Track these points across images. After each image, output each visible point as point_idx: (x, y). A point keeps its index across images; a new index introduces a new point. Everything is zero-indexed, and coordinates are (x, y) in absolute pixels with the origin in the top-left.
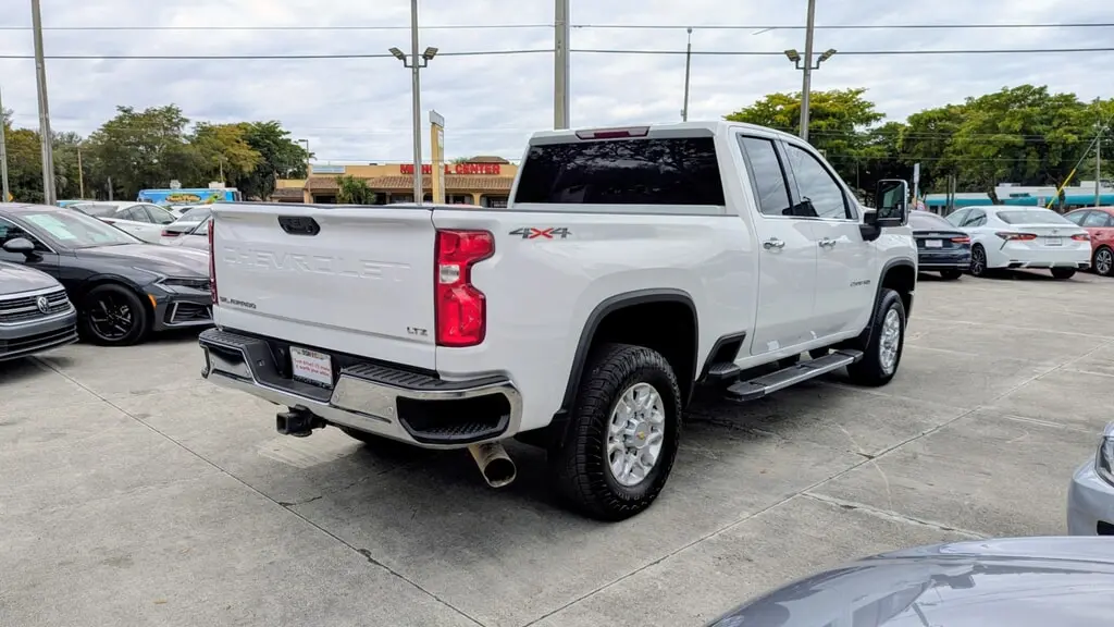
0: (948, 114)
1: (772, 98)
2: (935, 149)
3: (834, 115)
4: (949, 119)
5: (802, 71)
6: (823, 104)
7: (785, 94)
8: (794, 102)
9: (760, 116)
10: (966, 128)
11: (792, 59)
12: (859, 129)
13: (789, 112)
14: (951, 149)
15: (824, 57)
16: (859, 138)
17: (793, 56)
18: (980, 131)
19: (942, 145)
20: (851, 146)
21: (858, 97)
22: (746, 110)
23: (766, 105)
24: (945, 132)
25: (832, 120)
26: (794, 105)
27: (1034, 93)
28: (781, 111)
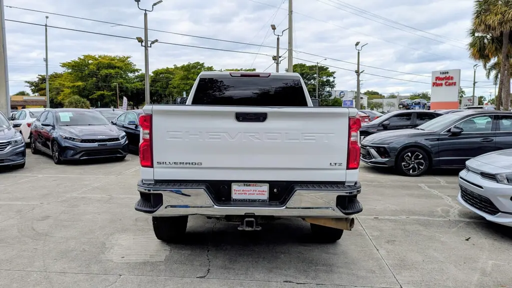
0: (167, 71)
1: (86, 57)
2: (165, 86)
3: (118, 68)
4: (169, 73)
5: (144, 47)
6: (113, 62)
7: (93, 55)
8: (98, 60)
9: (81, 65)
10: (177, 77)
11: (139, 42)
12: (131, 75)
13: (95, 64)
14: (171, 86)
15: (153, 43)
16: (130, 79)
17: (140, 40)
18: (182, 79)
19: (168, 84)
20: (127, 83)
21: (129, 59)
22: (73, 61)
23: (84, 60)
24: (168, 79)
25: (117, 70)
26: (98, 61)
27: (200, 65)
28: (92, 64)
